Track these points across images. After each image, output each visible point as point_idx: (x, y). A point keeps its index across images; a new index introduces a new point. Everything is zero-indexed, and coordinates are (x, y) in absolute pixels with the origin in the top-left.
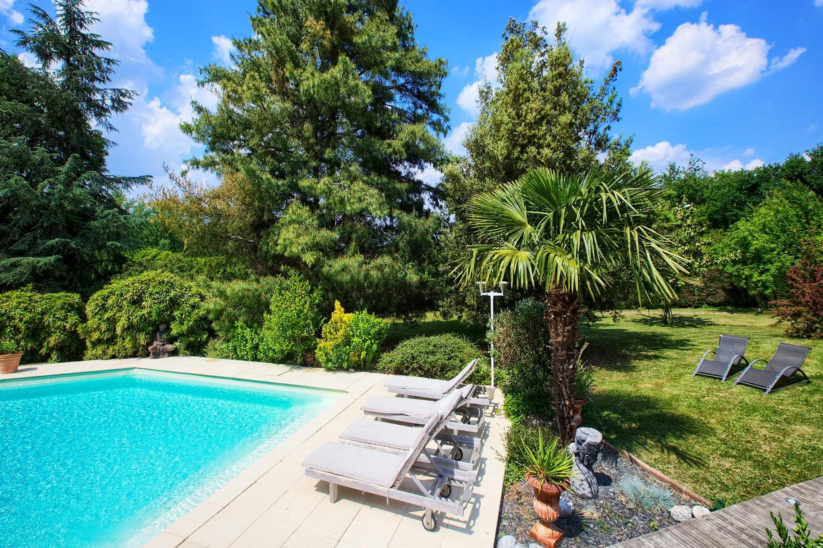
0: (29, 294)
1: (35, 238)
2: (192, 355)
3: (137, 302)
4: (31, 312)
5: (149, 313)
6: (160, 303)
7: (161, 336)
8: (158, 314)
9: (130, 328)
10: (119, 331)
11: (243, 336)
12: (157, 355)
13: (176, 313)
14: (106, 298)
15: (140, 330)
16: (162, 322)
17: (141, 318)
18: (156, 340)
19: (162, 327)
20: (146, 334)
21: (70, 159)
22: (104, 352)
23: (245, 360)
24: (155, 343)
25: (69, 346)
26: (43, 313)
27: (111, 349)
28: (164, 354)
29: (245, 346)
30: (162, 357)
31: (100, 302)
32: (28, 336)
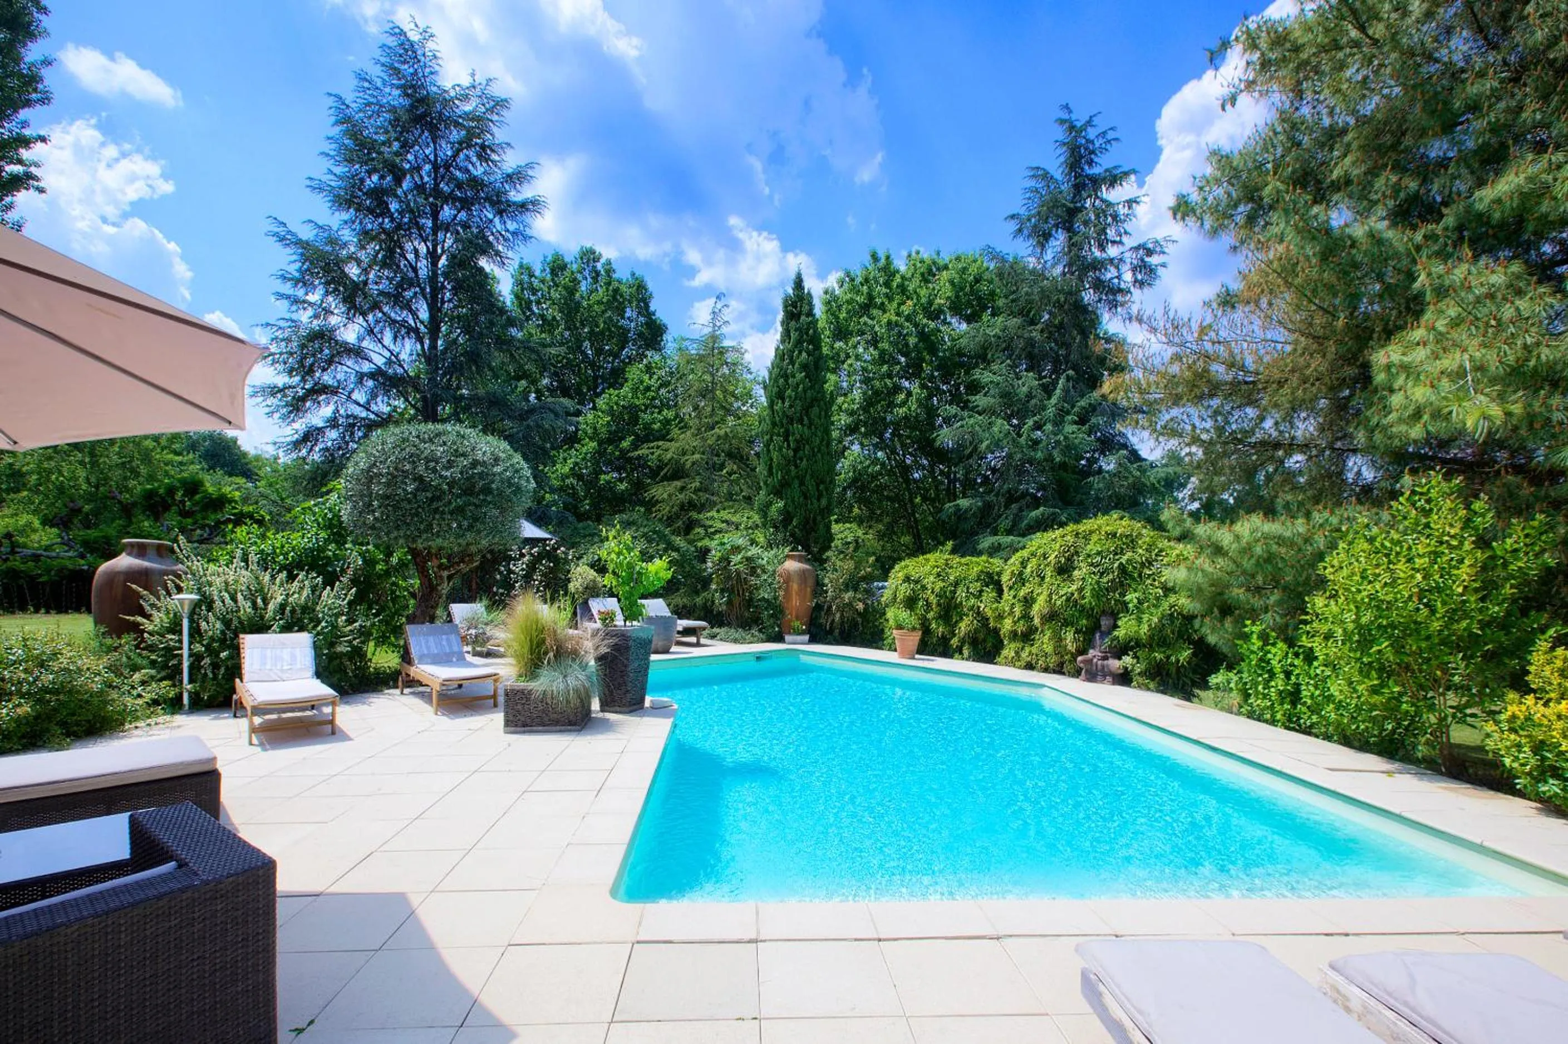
0: (947, 556)
1: (1021, 510)
2: (1158, 691)
3: (1064, 570)
4: (943, 580)
5: (1081, 590)
6: (1102, 574)
7: (1102, 638)
8: (1097, 594)
9: (1051, 617)
10: (1037, 621)
11: (1261, 660)
12: (1092, 677)
13: (1131, 597)
14: (1024, 564)
15: (1066, 623)
16: (1104, 612)
17: (1068, 600)
18: (1093, 648)
19: (1105, 622)
20: (1077, 632)
21: (1062, 381)
22: (1017, 653)
23: (1266, 721)
24: (1092, 653)
25: (984, 640)
26: (956, 584)
27: (1027, 649)
28: (1104, 676)
29: (1267, 686)
30: (1102, 682)
31: (1016, 569)
32: (940, 617)
